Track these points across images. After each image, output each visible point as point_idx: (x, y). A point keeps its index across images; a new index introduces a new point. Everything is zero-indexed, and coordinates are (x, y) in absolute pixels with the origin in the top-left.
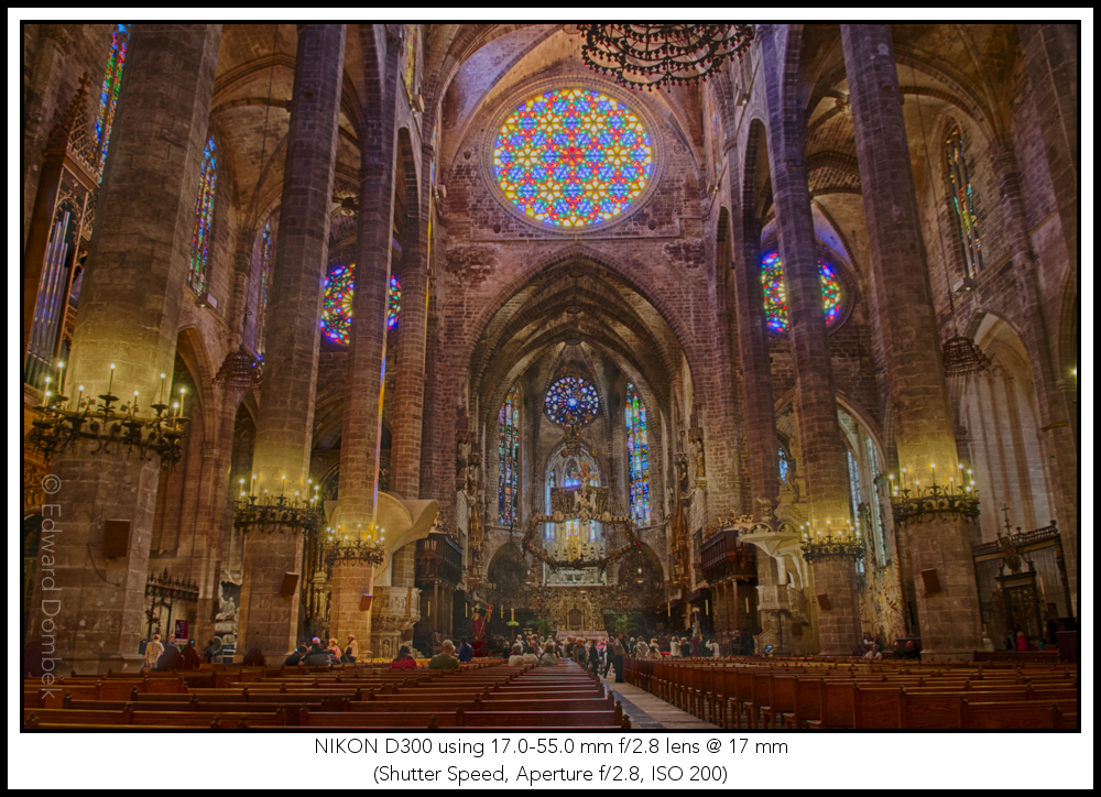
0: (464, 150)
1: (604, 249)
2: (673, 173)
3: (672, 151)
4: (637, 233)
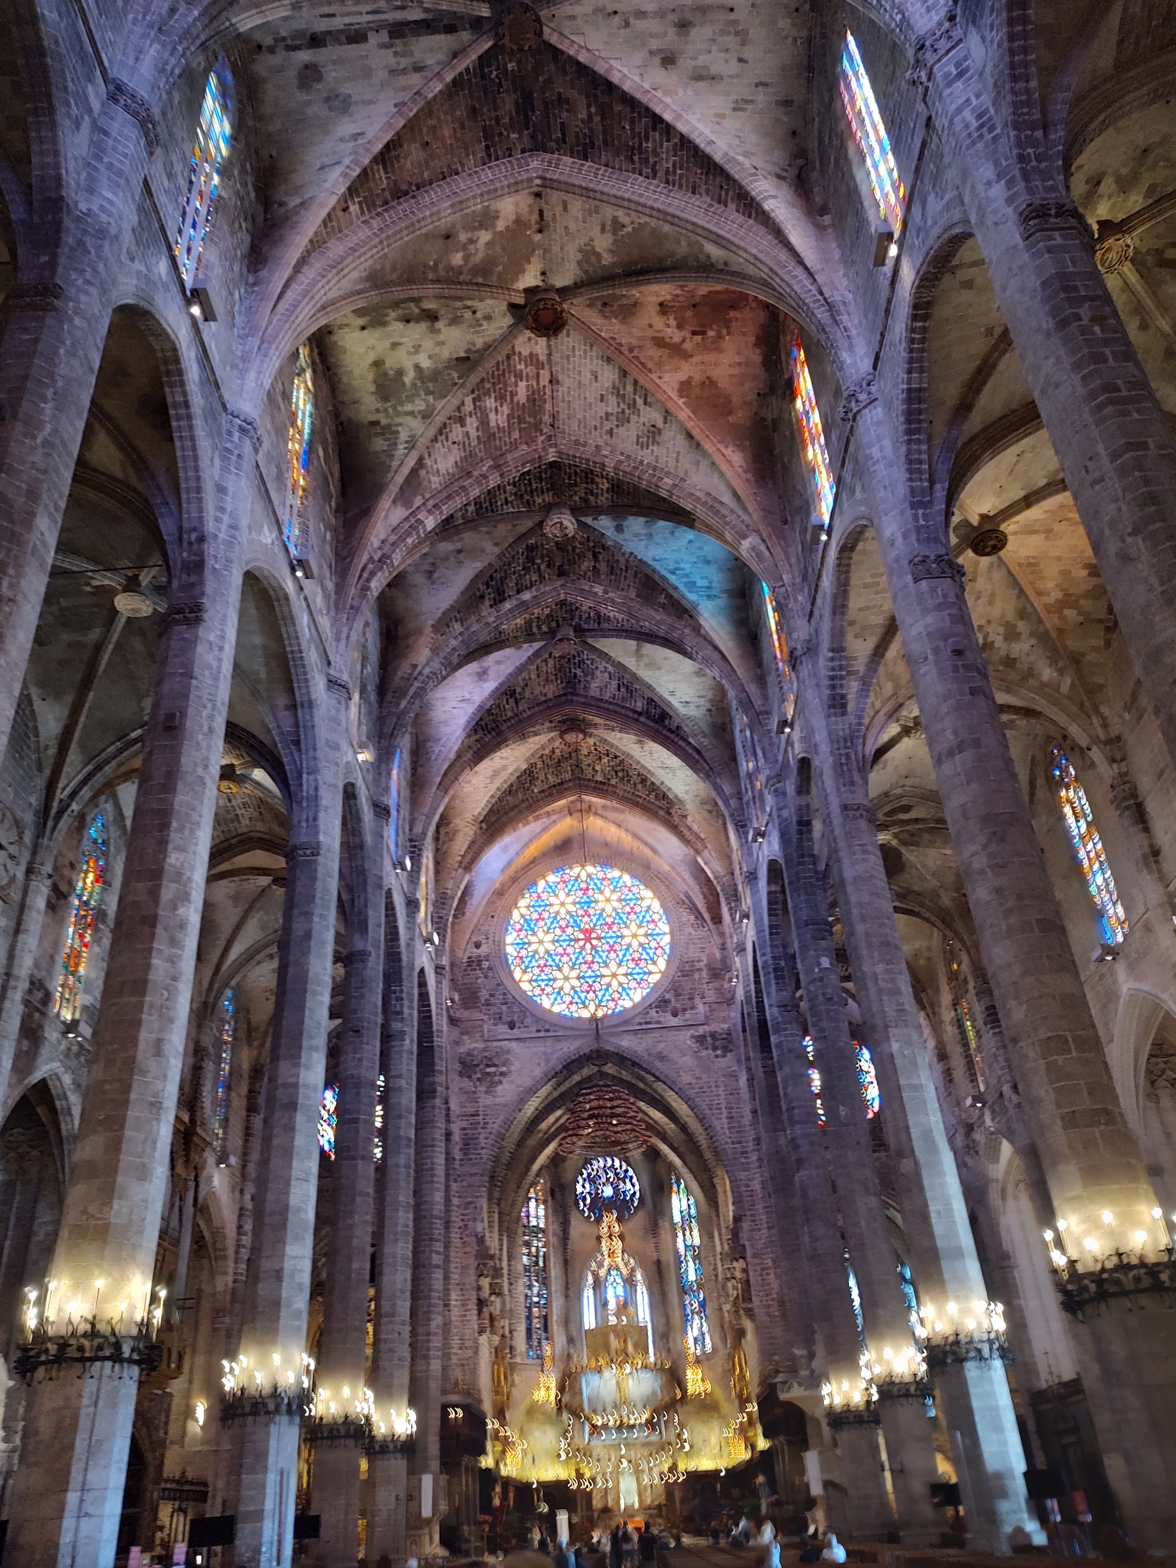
0: (474, 939)
1: (627, 1043)
2: (693, 952)
3: (691, 930)
4: (659, 1022)
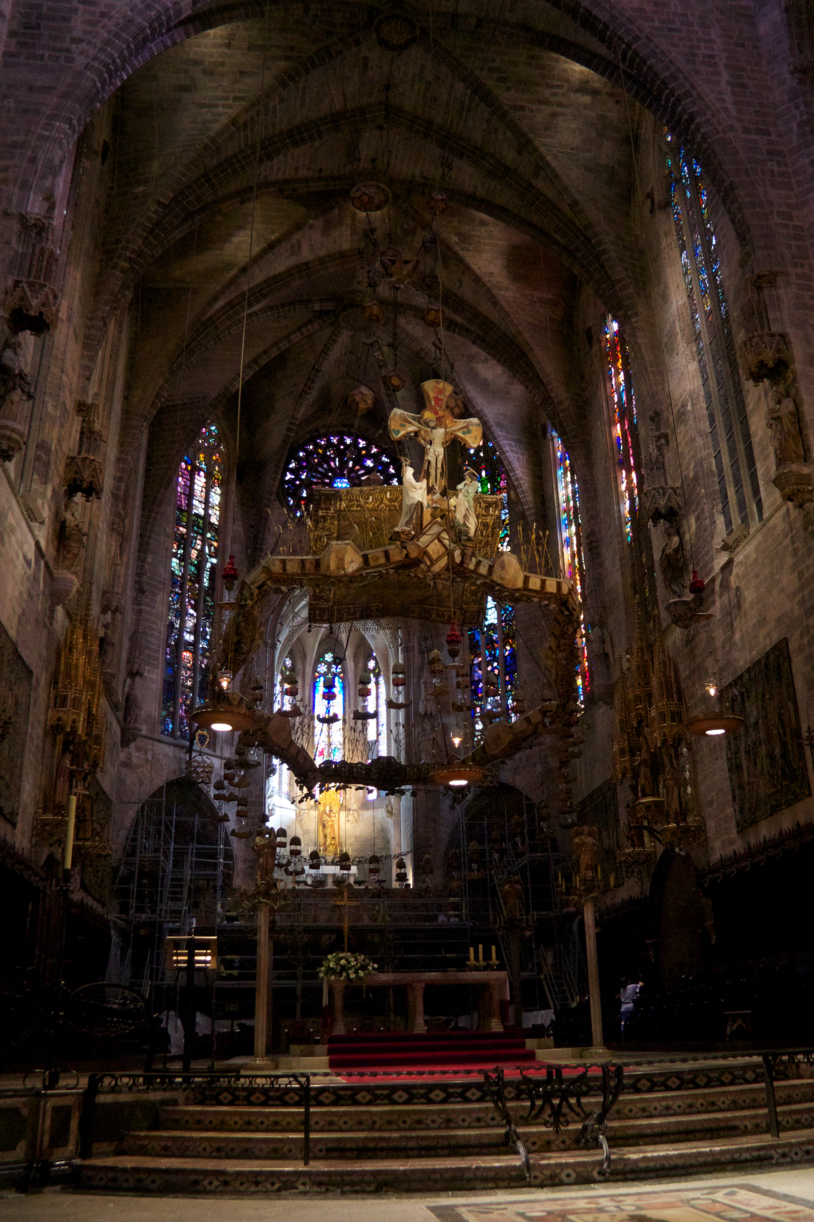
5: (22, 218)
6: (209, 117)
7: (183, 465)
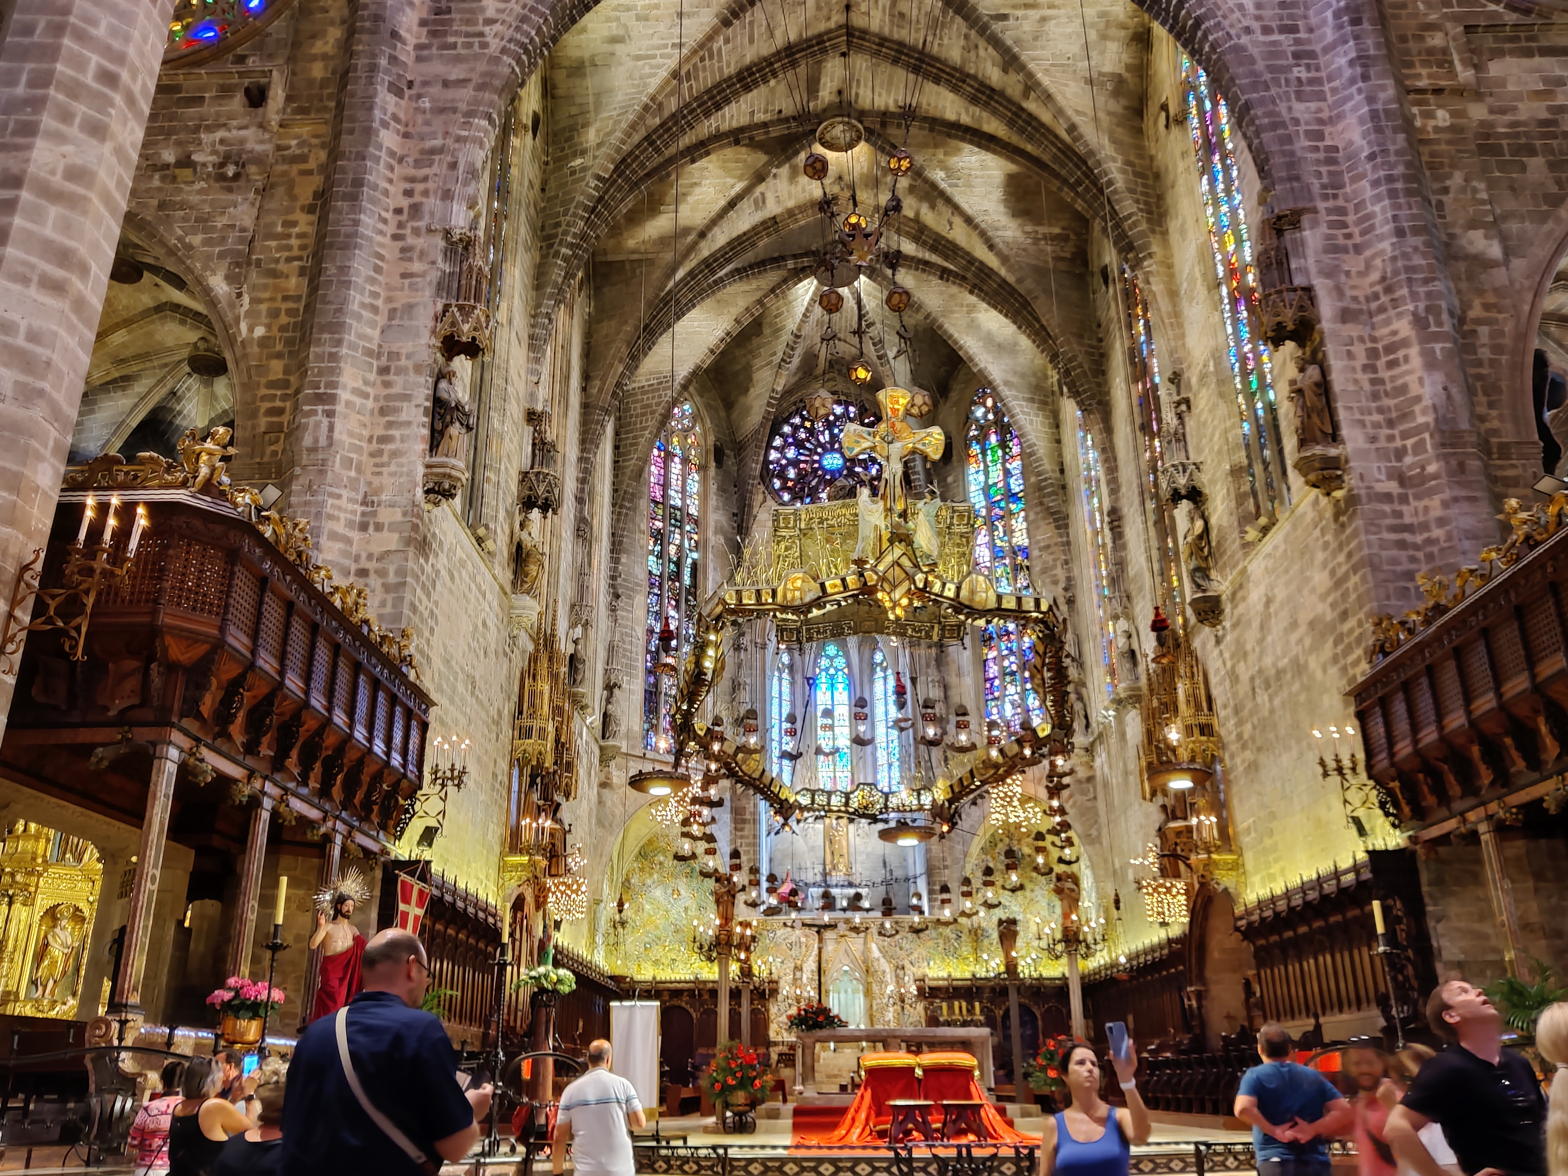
5: (447, 233)
6: (647, 70)
7: (656, 452)
